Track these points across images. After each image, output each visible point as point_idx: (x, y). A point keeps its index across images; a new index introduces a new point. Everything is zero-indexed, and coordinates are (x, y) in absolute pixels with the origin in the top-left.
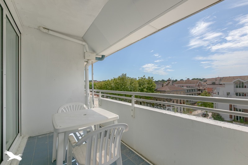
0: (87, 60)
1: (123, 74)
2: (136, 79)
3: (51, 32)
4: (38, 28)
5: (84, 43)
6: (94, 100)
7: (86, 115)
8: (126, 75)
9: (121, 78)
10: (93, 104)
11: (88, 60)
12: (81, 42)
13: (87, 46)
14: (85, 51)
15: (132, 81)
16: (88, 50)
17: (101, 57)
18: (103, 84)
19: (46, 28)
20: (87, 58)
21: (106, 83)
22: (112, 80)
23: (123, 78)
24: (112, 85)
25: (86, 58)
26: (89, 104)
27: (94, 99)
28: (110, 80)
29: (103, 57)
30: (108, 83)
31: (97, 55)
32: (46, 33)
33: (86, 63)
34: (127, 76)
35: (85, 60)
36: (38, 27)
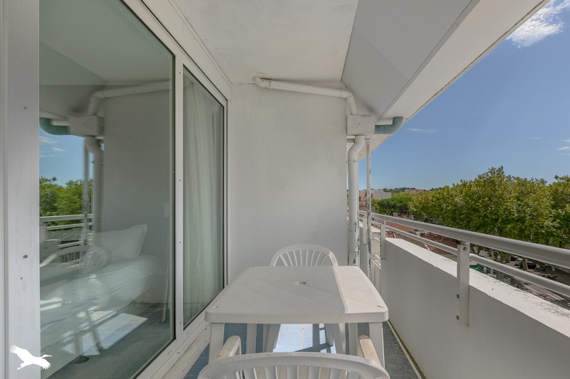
0: (354, 137)
1: (493, 169)
2: (543, 182)
3: (275, 85)
4: (253, 82)
5: (345, 94)
6: (372, 242)
7: (305, 283)
8: (504, 170)
9: (485, 181)
10: (370, 251)
11: (356, 136)
12: (337, 93)
13: (352, 100)
14: (348, 113)
15: (526, 188)
16: (354, 110)
17: (390, 123)
18: (430, 198)
19: (265, 79)
20: (352, 130)
21: (438, 195)
22: (455, 187)
23: (493, 182)
24: (456, 199)
25: (349, 133)
26: (357, 250)
27: (371, 238)
28: (451, 186)
29: (396, 120)
30: (445, 194)
31: (380, 118)
32: (266, 89)
33: (349, 145)
34: (506, 174)
35: (349, 137)
36: (253, 80)
